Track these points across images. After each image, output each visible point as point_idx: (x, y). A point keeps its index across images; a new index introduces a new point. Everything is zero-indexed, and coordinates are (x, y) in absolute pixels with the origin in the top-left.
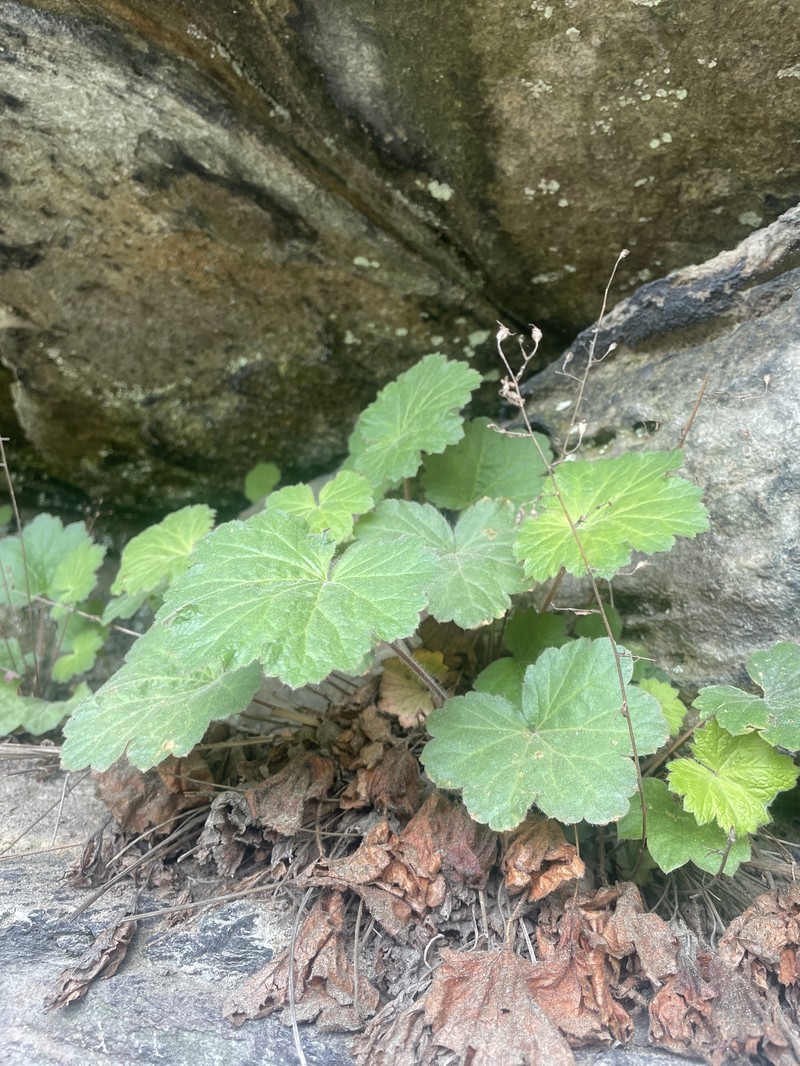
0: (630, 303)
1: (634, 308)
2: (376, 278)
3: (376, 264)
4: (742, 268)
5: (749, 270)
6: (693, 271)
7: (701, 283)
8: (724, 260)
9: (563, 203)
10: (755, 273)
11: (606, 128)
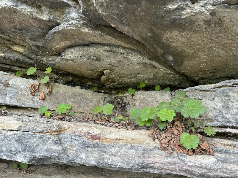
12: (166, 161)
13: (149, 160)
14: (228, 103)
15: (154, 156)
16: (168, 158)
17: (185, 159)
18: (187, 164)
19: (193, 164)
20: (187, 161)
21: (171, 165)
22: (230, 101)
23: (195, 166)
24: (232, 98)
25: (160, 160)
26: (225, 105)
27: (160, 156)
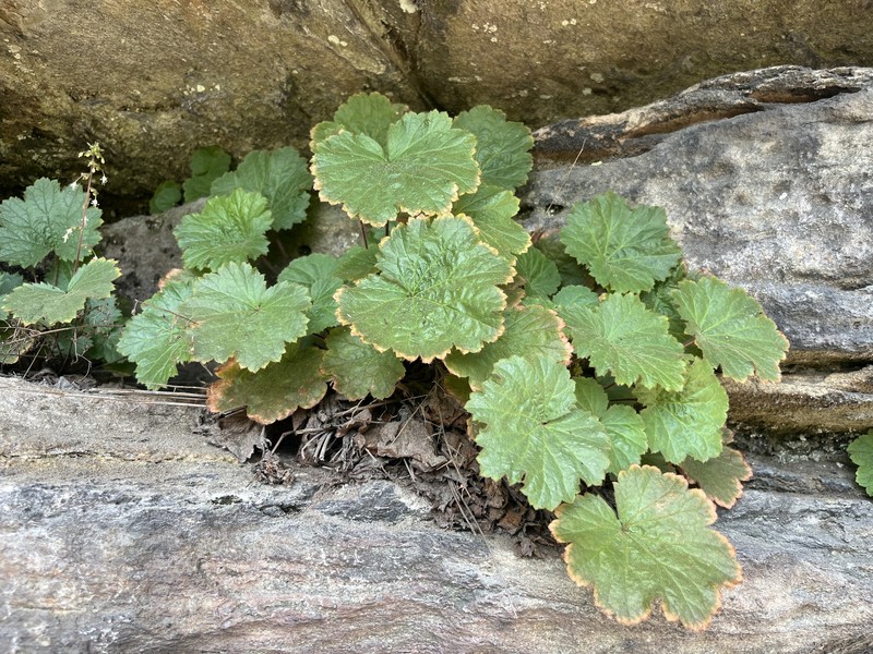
0: (552, 129)
1: (553, 133)
2: (342, 54)
3: (344, 44)
4: (624, 127)
5: (627, 129)
6: (593, 120)
7: (599, 129)
8: (611, 118)
9: (494, 40)
10: (630, 132)
11: (543, 7)
12: (334, 600)
13: (191, 605)
14: (720, 211)
15: (235, 567)
16: (346, 579)
17: (475, 570)
18: (490, 611)
19: (530, 603)
20: (488, 582)
21: (372, 631)
22: (734, 194)
23: (545, 618)
24: (744, 174)
25: (286, 604)
26: (703, 223)
27: (287, 567)
